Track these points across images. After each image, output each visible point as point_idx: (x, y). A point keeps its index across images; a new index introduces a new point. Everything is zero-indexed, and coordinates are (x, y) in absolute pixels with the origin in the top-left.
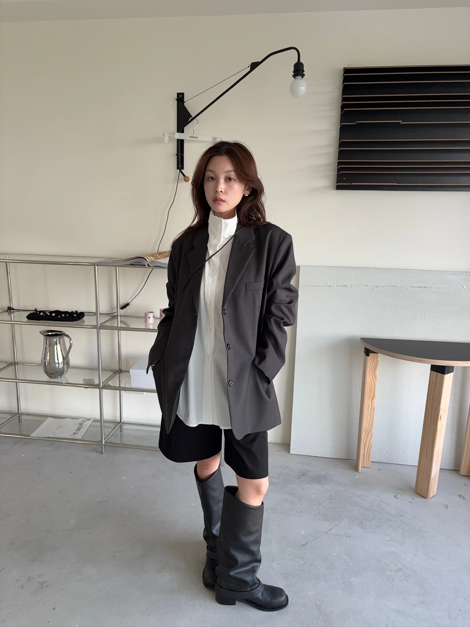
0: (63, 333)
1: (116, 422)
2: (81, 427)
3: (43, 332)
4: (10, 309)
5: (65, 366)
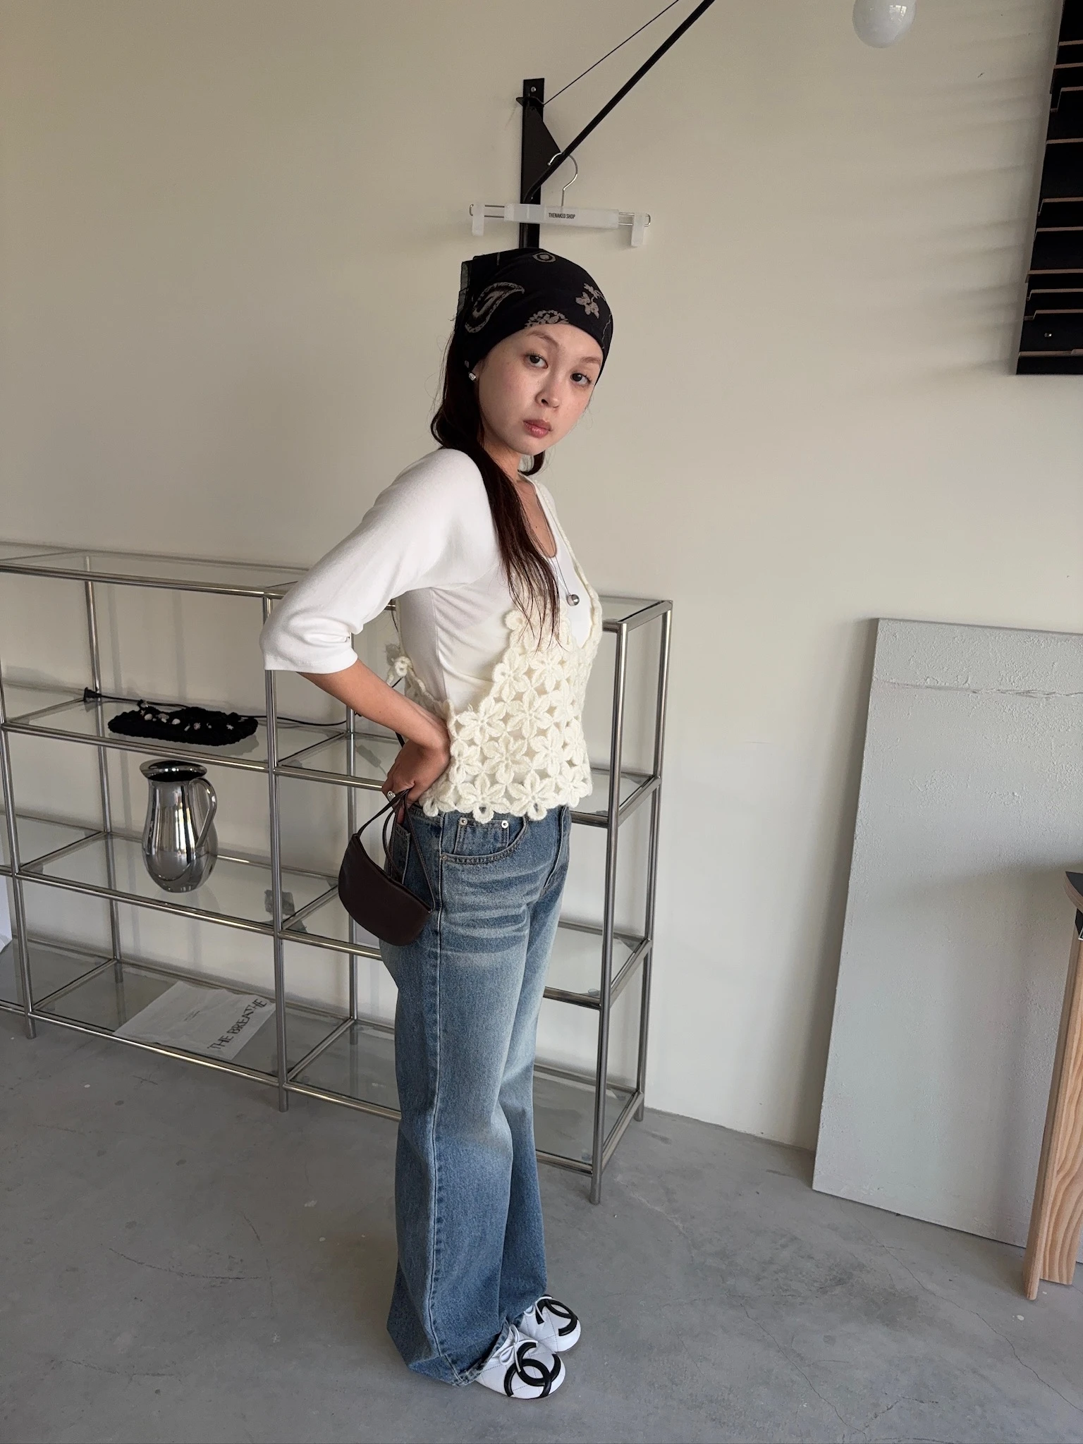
2: (245, 1021)
3: (147, 769)
4: (91, 696)
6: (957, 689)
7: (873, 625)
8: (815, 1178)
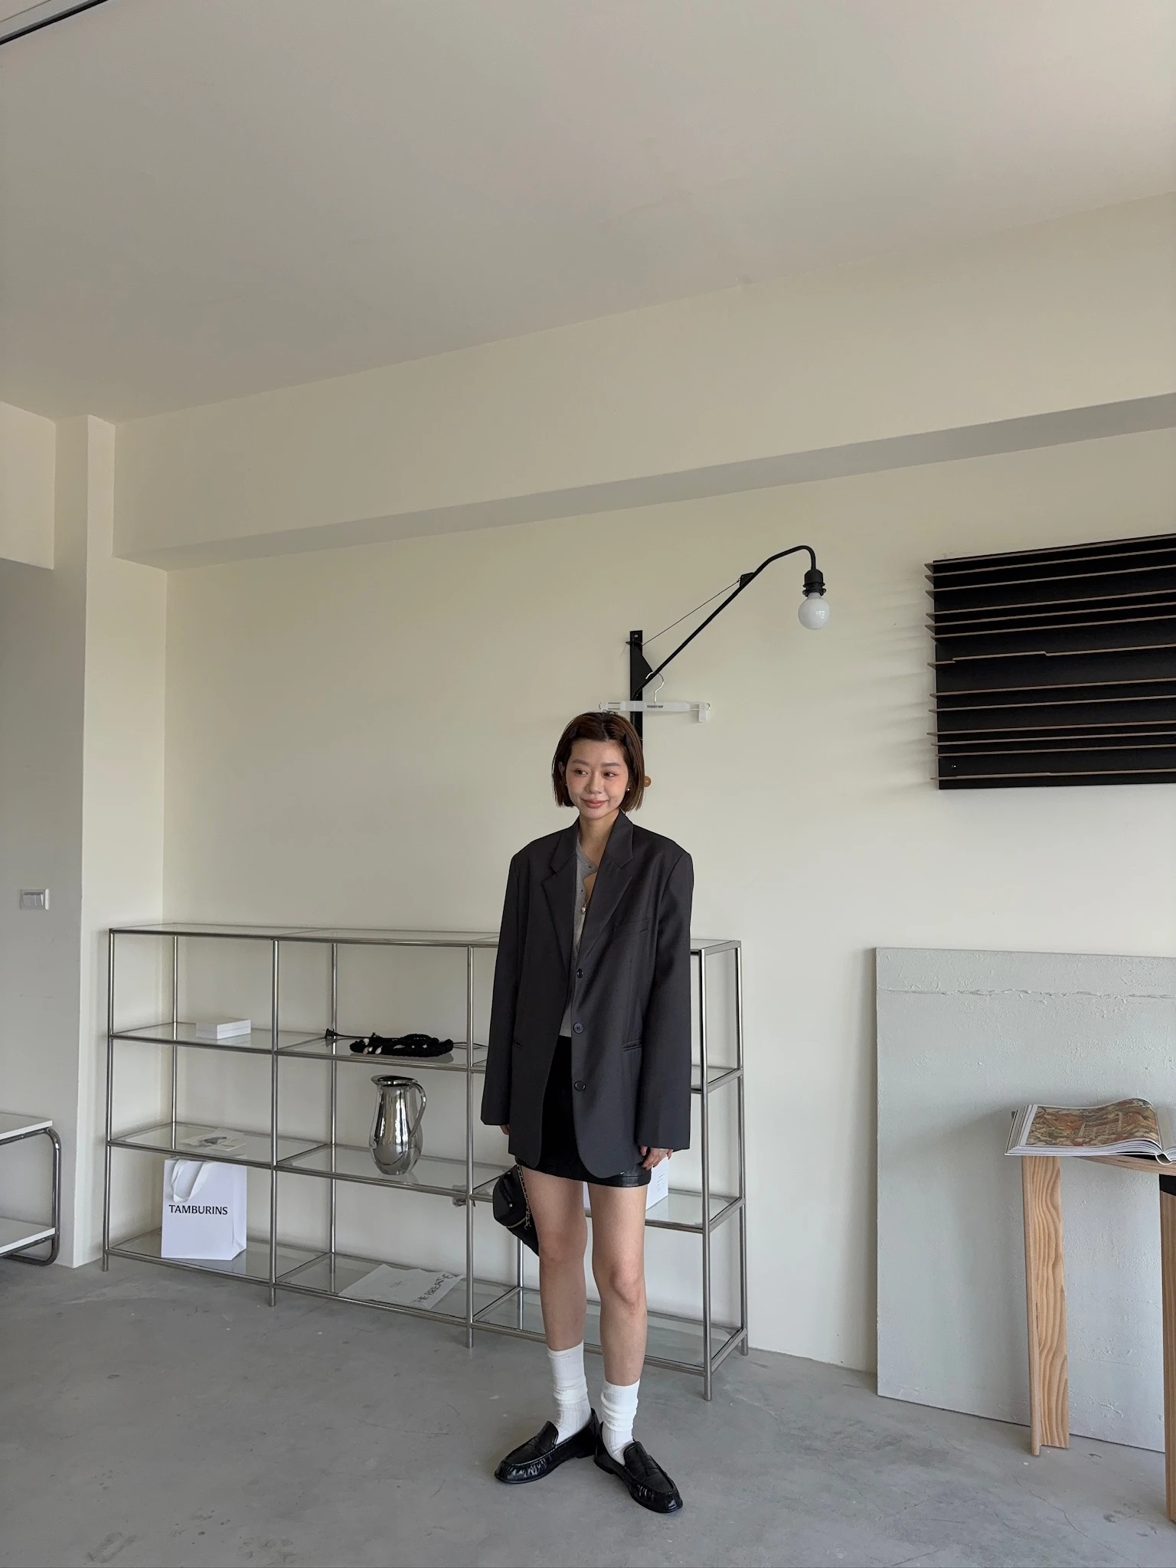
0: (413, 1081)
1: (510, 1286)
2: (438, 1286)
3: (377, 1079)
4: (330, 1035)
5: (412, 1151)
6: (933, 993)
7: (874, 951)
8: (879, 1385)
